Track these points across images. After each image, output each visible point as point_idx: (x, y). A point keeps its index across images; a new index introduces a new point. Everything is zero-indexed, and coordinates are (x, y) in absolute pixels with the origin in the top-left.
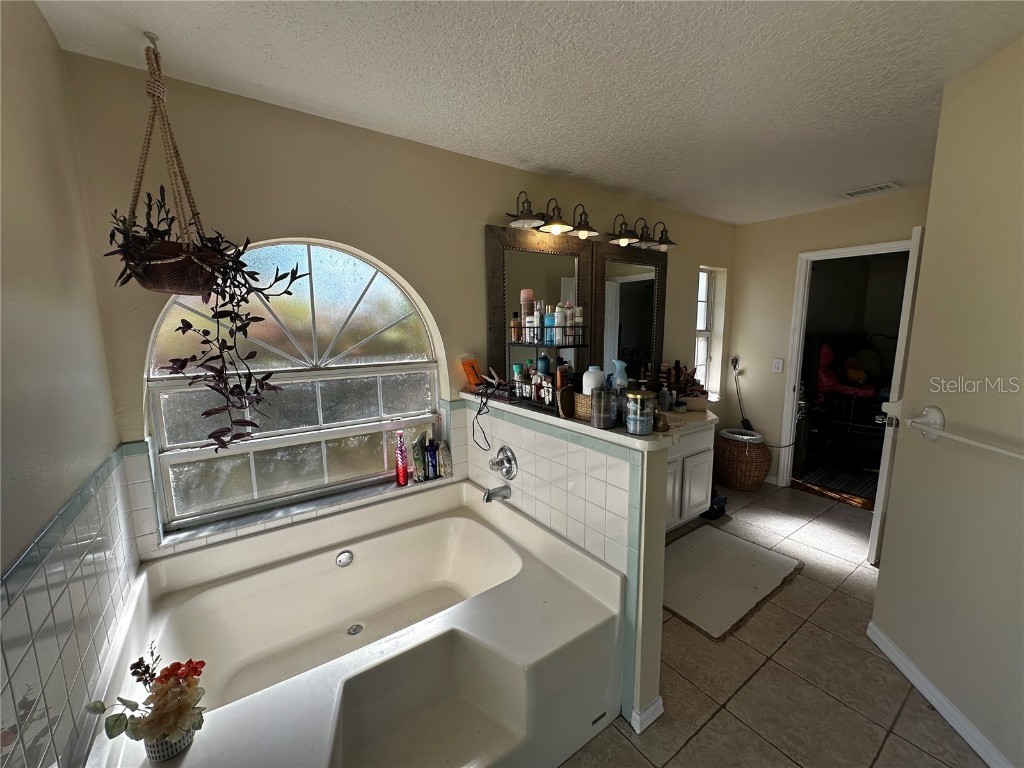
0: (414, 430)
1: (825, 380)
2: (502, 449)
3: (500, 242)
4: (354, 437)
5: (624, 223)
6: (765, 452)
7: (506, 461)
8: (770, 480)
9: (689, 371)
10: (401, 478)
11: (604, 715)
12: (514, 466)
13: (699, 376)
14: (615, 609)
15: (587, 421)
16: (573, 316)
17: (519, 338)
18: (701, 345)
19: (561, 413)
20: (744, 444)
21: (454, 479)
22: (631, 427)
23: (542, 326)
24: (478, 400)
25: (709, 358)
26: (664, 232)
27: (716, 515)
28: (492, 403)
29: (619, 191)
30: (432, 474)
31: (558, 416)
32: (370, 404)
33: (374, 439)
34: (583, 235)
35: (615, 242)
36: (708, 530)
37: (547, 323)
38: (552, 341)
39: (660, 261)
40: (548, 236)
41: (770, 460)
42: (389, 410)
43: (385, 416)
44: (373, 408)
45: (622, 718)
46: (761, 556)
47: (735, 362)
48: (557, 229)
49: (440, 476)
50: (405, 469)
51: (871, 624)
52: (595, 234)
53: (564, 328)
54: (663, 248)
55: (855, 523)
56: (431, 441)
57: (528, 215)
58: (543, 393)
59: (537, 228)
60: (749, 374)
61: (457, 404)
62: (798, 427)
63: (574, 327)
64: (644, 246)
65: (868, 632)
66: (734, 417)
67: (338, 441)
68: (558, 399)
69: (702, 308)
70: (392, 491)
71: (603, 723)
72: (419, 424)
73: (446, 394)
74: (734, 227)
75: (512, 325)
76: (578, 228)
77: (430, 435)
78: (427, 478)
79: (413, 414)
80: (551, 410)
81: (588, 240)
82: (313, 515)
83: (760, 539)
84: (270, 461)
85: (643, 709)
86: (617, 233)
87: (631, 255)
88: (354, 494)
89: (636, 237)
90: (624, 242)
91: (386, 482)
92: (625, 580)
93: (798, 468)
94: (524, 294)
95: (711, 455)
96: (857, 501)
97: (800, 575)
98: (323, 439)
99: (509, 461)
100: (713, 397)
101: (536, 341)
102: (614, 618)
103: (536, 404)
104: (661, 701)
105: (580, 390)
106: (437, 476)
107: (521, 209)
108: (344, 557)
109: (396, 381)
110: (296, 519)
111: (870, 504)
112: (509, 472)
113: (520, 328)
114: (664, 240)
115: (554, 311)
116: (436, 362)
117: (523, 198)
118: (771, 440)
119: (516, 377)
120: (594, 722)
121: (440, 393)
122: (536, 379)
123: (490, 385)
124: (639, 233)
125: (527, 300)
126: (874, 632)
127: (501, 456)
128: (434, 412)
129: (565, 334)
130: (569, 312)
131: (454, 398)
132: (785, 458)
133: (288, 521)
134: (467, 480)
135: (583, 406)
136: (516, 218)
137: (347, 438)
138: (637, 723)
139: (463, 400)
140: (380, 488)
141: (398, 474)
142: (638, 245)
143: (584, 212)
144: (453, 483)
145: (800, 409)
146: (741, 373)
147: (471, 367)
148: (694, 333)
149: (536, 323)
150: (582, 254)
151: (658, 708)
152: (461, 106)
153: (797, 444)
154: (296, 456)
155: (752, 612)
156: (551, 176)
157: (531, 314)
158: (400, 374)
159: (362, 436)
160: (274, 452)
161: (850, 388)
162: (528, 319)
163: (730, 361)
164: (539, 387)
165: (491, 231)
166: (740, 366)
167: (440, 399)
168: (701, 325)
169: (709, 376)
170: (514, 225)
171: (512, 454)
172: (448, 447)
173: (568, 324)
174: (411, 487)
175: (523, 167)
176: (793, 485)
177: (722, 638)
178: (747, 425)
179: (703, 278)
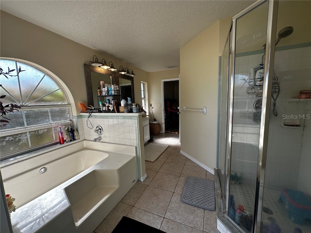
0: (64, 127)
1: (169, 109)
2: (97, 127)
3: (88, 69)
4: (41, 130)
5: (123, 68)
6: (159, 125)
7: (99, 130)
8: (161, 132)
9: (141, 107)
10: (62, 141)
11: (135, 180)
12: (102, 130)
13: (144, 108)
14: (135, 155)
15: (124, 112)
16: (116, 88)
17: (101, 94)
18: (143, 101)
19: (116, 112)
20: (155, 124)
21: (81, 140)
22: (134, 111)
23: (108, 91)
24: (88, 114)
25: (145, 105)
26: (132, 72)
27: (151, 141)
28: (93, 114)
29: (120, 60)
30: (73, 138)
31: (115, 113)
32: (46, 118)
33: (49, 130)
34: (113, 70)
35: (120, 73)
36: (151, 144)
37: (109, 89)
38: (111, 94)
39: (132, 79)
40: (103, 69)
41: (161, 127)
42: (53, 120)
43: (52, 122)
44: (47, 120)
45: (139, 181)
46: (161, 146)
47: (151, 105)
48: (106, 67)
49: (76, 140)
50: (63, 138)
51: (181, 150)
52: (116, 70)
53: (115, 90)
54: (133, 76)
55: (177, 136)
56: (71, 129)
57: (97, 62)
58: (110, 108)
59: (100, 67)
60: (154, 108)
61: (79, 117)
62: (165, 119)
63: (117, 90)
64: (128, 75)
65: (181, 152)
66: (152, 118)
67: (35, 131)
68: (115, 108)
69: (142, 92)
70: (59, 146)
72: (66, 125)
73: (75, 113)
74: (148, 73)
75: (98, 91)
76: (111, 67)
78: (71, 141)
79: (63, 121)
80: (113, 111)
81: (113, 72)
82: (28, 157)
83: (161, 143)
84: (3, 141)
85: (143, 176)
86: (121, 71)
87: (124, 77)
88: (43, 149)
89: (126, 72)
90: (123, 73)
91: (56, 144)
92: (136, 148)
93: (166, 129)
94: (101, 82)
95: (148, 126)
96: (177, 133)
97: (169, 147)
98: (28, 131)
99: (100, 130)
100: (147, 114)
101: (107, 95)
102: (134, 157)
103: (109, 111)
104: (146, 174)
105: (120, 105)
107: (95, 60)
108: (42, 170)
109: (55, 111)
110: (19, 160)
111: (179, 133)
112: (100, 132)
113: (101, 92)
114: (133, 74)
115: (111, 86)
116: (70, 104)
117: (95, 57)
118: (160, 123)
119: (101, 105)
120: (133, 182)
121: (72, 114)
122: (107, 105)
123: (92, 109)
124: (126, 71)
125: (102, 84)
126: (182, 152)
127: (97, 129)
128: (71, 120)
129: (115, 92)
130: (115, 87)
131: (78, 115)
132: (163, 126)
133: (17, 161)
134: (85, 140)
135: (121, 109)
136: (93, 63)
137: (38, 131)
138: (142, 180)
139: (81, 115)
140: (54, 146)
141: (60, 140)
142: (126, 74)
143: (112, 64)
144: (80, 141)
145: (165, 115)
146: (152, 108)
147: (83, 105)
148: (141, 99)
149: (106, 90)
150: (112, 75)
151: (146, 176)
153: (165, 123)
154: (16, 138)
155: (160, 156)
156: (102, 53)
157: (104, 87)
158: (57, 109)
159: (44, 129)
160: (5, 137)
161: (173, 111)
162: (103, 89)
163: (150, 105)
164: (108, 107)
165: (85, 65)
166: (152, 107)
167: (72, 116)
168: (143, 97)
169: (146, 108)
170: (93, 65)
171: (101, 127)
172: (77, 130)
174: (65, 144)
175: (94, 49)
176: (166, 132)
177: (155, 161)
178: (155, 120)
179: (142, 84)
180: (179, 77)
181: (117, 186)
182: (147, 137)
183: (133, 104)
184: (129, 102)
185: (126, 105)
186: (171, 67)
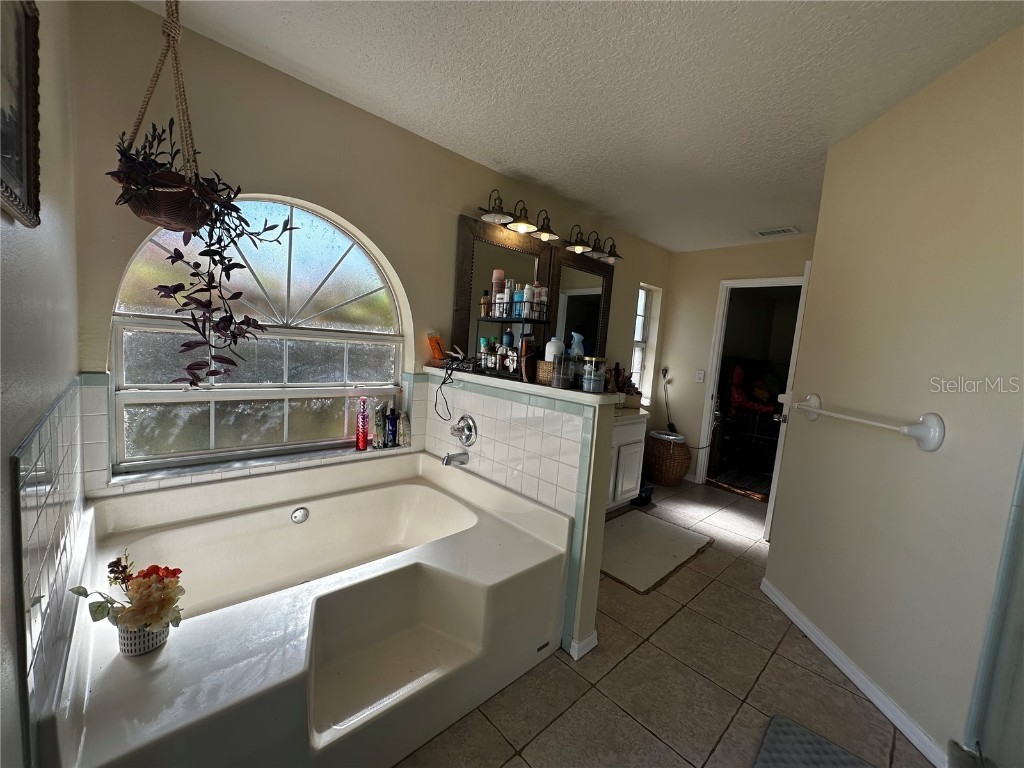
0: (376, 400)
1: (736, 396)
2: (462, 418)
3: (471, 231)
4: (317, 399)
5: (580, 232)
6: (686, 450)
7: (467, 429)
8: (689, 478)
9: (627, 374)
10: (362, 443)
11: (547, 644)
12: (473, 433)
13: (635, 379)
14: (563, 549)
15: (549, 384)
16: (540, 294)
17: (487, 314)
18: (637, 356)
19: (525, 378)
20: (670, 442)
21: (412, 449)
22: (586, 386)
23: (511, 302)
24: (442, 373)
25: (643, 367)
26: (613, 247)
27: (643, 502)
28: (457, 375)
29: (576, 204)
30: (391, 441)
31: (522, 381)
32: (335, 369)
33: (339, 401)
34: (545, 237)
35: (569, 249)
36: (637, 514)
37: (516, 298)
38: (520, 315)
39: (606, 272)
40: (515, 232)
41: (690, 458)
42: (354, 377)
43: (348, 382)
44: (338, 374)
45: (563, 649)
46: (680, 534)
47: (665, 371)
48: (523, 228)
49: (398, 445)
50: (365, 434)
51: (764, 579)
52: (556, 238)
53: (532, 303)
54: (611, 260)
55: (756, 512)
56: (392, 411)
57: (499, 210)
58: (508, 362)
59: (505, 225)
60: (676, 383)
61: (421, 377)
62: (714, 432)
63: (540, 304)
64: (595, 256)
65: (762, 587)
66: (662, 419)
67: (302, 400)
68: (523, 365)
69: (639, 321)
70: (351, 454)
71: (546, 652)
72: (382, 395)
73: (410, 365)
74: (670, 255)
75: (482, 301)
76: (542, 229)
77: (391, 406)
78: (385, 446)
79: (376, 384)
80: (515, 376)
81: (547, 243)
82: (272, 469)
83: (679, 522)
84: (230, 413)
85: (581, 639)
86: (573, 241)
87: (582, 262)
88: (313, 454)
89: (589, 246)
90: (579, 250)
91: (346, 446)
92: (573, 523)
93: (713, 470)
94: (496, 274)
95: (641, 448)
96: (757, 497)
97: (711, 548)
98: (287, 397)
99: (470, 429)
100: (645, 401)
101: (505, 315)
102: (561, 555)
103: (502, 372)
104: (595, 634)
105: (543, 358)
106: (396, 445)
107: (492, 205)
108: (299, 514)
109: (362, 350)
110: (254, 471)
111: (766, 500)
112: (468, 438)
113: (490, 306)
114: (612, 253)
115: (523, 289)
116: (403, 336)
117: (495, 195)
118: (692, 442)
119: (483, 350)
120: (539, 649)
121: (403, 366)
122: (501, 350)
123: (457, 359)
124: (592, 243)
125: (498, 279)
126: (767, 586)
127: (462, 424)
128: (396, 385)
129: (532, 308)
130: (537, 290)
131: (417, 372)
132: (703, 458)
133: (246, 472)
134: (424, 451)
135: (543, 371)
136: (487, 212)
137: (310, 399)
138: (576, 651)
139: (426, 374)
140: (340, 451)
141: (358, 438)
142: (590, 255)
143: (547, 217)
144: (410, 453)
145: (716, 418)
146: (669, 382)
147: (436, 343)
148: (631, 345)
149: (506, 297)
150: (542, 256)
151: (592, 641)
152: (453, 101)
153: (712, 445)
154: (257, 410)
155: (671, 574)
156: (521, 181)
157: (502, 292)
158: (367, 345)
159: (325, 398)
160: (236, 404)
161: (756, 405)
162: (498, 296)
163: (661, 371)
164: (504, 357)
165: (463, 219)
166: (669, 377)
167: (403, 372)
168: (638, 337)
169: (643, 380)
170: (486, 218)
171: (473, 422)
172: (408, 418)
173: (535, 301)
174: (369, 453)
175: (497, 169)
176: (708, 483)
177: (647, 592)
178: (672, 429)
179: (642, 294)
180: (802, 275)
181: (475, 648)
182: (630, 486)
183: (587, 358)
184: (576, 350)
185: (564, 359)
186: (774, 233)
